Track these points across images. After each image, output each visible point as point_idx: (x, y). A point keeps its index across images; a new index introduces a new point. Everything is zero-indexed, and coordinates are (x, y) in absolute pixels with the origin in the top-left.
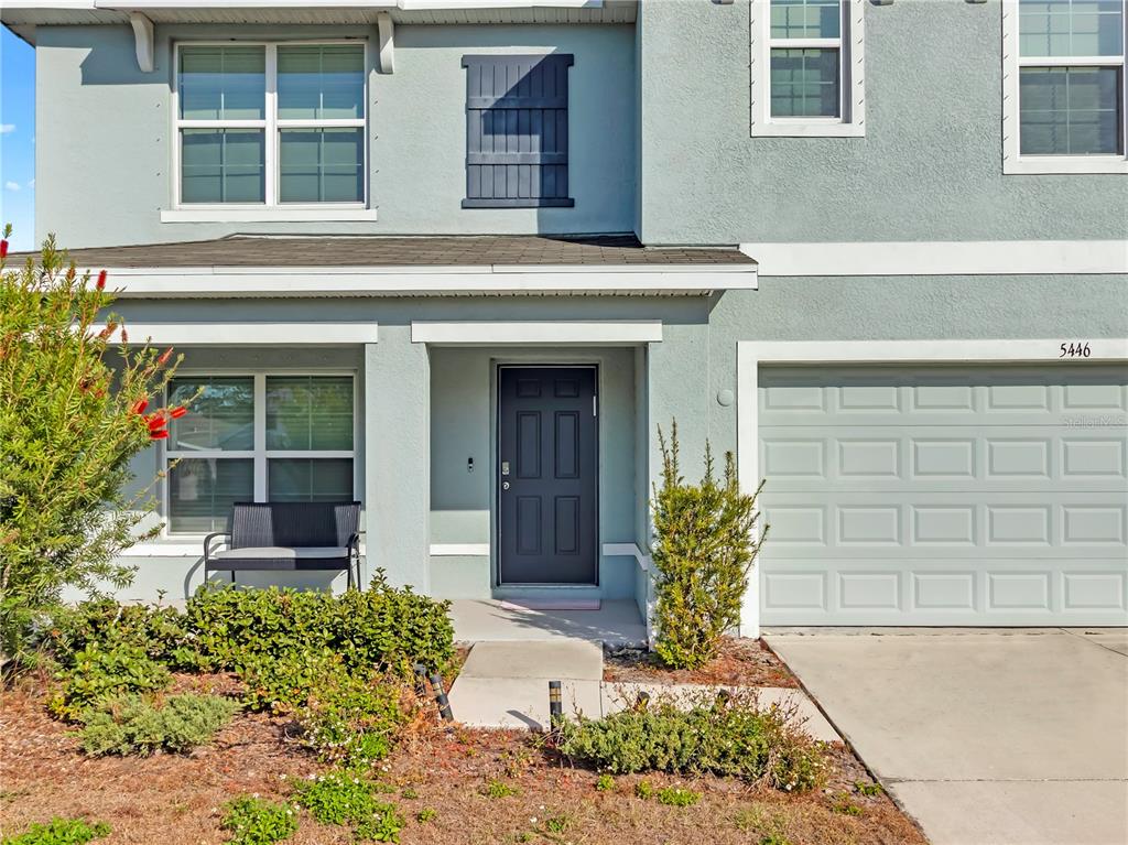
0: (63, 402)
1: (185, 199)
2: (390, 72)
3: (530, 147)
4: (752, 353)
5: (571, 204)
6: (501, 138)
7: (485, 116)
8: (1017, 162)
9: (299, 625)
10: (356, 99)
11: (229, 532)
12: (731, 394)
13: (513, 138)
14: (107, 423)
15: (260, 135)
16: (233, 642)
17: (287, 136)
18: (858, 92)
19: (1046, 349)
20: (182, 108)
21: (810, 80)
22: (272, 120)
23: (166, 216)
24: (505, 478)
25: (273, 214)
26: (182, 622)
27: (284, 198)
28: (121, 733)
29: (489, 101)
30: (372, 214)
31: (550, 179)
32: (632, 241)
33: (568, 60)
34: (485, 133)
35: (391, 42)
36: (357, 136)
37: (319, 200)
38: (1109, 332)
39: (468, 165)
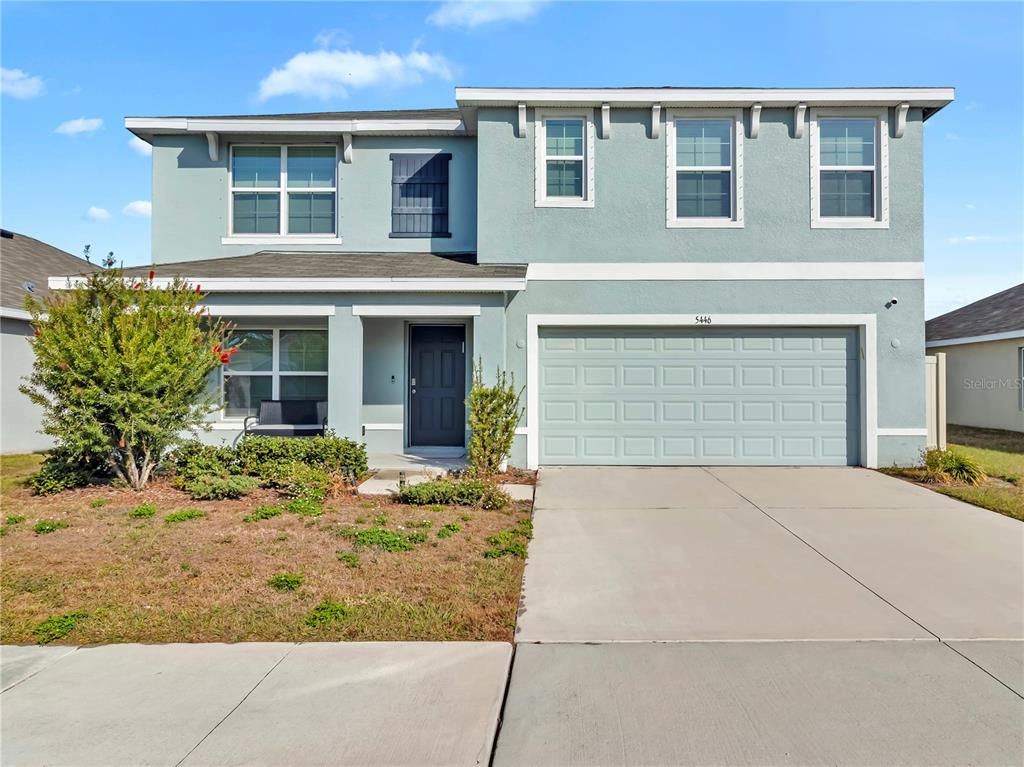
0: (184, 346)
1: (236, 231)
2: (350, 162)
3: (426, 205)
4: (535, 321)
5: (449, 236)
6: (411, 199)
7: (401, 187)
8: (674, 221)
9: (291, 454)
10: (330, 175)
11: (258, 416)
12: (523, 341)
13: (417, 200)
14: (203, 356)
15: (277, 196)
16: (259, 462)
17: (292, 196)
18: (591, 185)
19: (688, 319)
20: (234, 179)
21: (568, 176)
22: (284, 187)
23: (225, 241)
24: (413, 387)
25: (284, 240)
26: (234, 453)
27: (291, 231)
28: (209, 489)
29: (404, 178)
30: (339, 241)
31: (438, 222)
32: (470, 258)
33: (448, 157)
34: (403, 196)
35: (350, 146)
36: (332, 197)
37: (310, 232)
38: (721, 311)
39: (393, 214)
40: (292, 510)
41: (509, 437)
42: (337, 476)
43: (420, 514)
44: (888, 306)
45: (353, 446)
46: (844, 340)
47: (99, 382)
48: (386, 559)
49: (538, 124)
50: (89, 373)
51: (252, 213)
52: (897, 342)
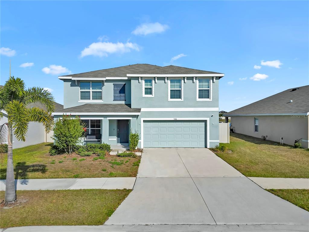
1: (81, 99)
2: (105, 85)
4: (142, 119)
5: (125, 100)
8: (170, 99)
10: (101, 89)
12: (140, 123)
15: (90, 92)
17: (93, 92)
18: (153, 93)
19: (172, 119)
20: (80, 88)
21: (149, 90)
22: (91, 90)
23: (79, 101)
25: (91, 101)
27: (93, 99)
29: (116, 89)
30: (103, 101)
31: (123, 98)
32: (129, 105)
33: (125, 84)
35: (105, 82)
36: (101, 92)
39: (114, 96)
40: (100, 158)
41: (137, 143)
42: (106, 152)
43: (122, 159)
44: (212, 116)
45: (108, 145)
46: (204, 123)
47: (66, 136)
48: (118, 167)
49: (143, 81)
50: (64, 135)
51: (85, 96)
52: (213, 123)
